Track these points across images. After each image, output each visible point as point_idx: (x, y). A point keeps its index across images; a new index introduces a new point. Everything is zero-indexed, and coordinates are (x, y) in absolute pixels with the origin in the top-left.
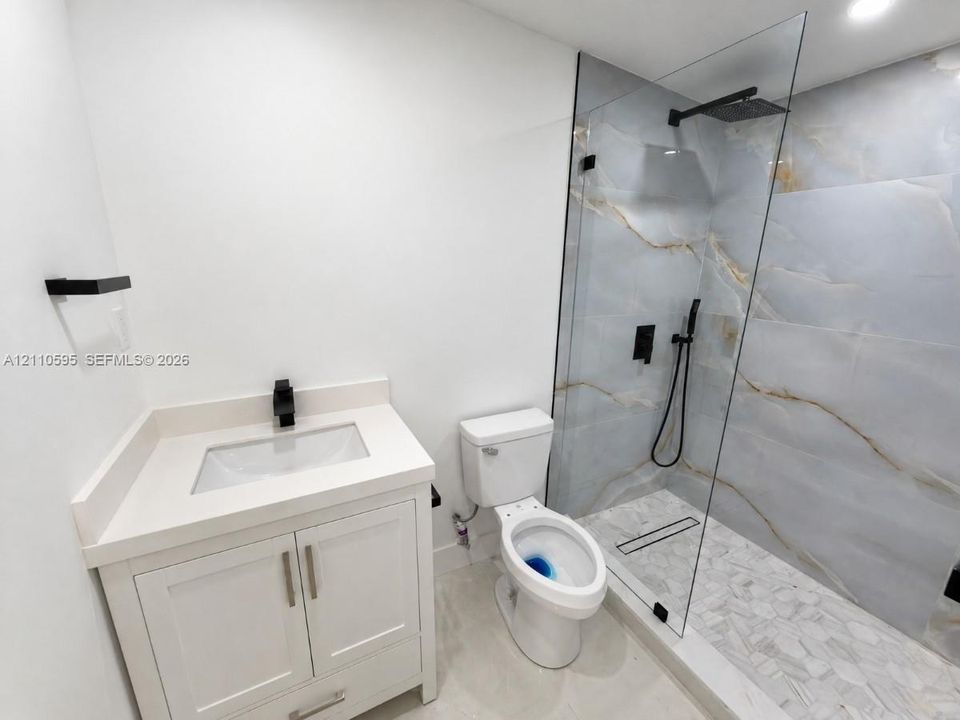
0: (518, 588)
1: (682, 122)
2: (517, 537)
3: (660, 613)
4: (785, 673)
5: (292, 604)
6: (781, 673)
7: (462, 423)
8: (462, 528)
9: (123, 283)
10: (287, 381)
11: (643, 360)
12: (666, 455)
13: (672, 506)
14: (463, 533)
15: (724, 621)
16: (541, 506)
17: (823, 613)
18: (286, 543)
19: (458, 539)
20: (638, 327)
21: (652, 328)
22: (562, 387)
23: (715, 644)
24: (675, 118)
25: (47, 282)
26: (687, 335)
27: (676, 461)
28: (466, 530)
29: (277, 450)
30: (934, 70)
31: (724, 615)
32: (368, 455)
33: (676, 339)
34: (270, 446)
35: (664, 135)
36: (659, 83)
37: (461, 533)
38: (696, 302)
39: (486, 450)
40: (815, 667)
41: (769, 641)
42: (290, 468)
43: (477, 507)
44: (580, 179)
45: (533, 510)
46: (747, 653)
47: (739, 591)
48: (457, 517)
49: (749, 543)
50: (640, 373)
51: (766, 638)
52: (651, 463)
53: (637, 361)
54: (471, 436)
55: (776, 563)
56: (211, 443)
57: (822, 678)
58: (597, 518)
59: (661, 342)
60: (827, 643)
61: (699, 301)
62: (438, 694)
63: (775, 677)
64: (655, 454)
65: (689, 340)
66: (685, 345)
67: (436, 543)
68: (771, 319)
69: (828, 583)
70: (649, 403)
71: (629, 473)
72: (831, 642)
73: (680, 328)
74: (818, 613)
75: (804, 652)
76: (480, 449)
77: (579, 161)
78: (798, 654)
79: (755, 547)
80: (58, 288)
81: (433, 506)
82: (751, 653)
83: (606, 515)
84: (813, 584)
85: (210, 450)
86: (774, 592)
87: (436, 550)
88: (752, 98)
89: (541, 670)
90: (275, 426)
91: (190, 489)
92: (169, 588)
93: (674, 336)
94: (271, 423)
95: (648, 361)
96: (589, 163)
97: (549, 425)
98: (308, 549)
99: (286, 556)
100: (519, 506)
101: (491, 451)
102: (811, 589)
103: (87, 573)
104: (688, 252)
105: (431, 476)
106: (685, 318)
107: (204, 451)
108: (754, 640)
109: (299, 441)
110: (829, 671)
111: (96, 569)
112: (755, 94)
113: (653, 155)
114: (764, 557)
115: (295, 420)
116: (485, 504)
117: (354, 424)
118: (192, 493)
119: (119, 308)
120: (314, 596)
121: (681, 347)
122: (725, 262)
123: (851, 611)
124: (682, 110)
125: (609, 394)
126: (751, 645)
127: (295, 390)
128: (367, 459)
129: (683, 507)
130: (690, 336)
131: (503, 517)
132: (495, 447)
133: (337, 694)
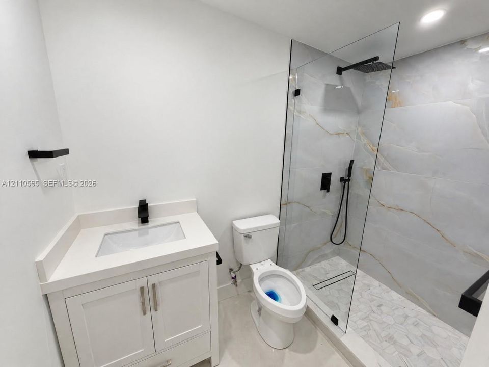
0: (262, 307)
1: (343, 73)
2: (261, 280)
3: (335, 320)
4: (400, 353)
5: (145, 314)
6: (397, 353)
7: (234, 222)
8: (234, 276)
9: (65, 152)
10: (145, 200)
11: (326, 190)
12: (338, 238)
13: (342, 265)
14: (234, 278)
15: (368, 324)
16: (274, 264)
17: (418, 321)
18: (142, 282)
19: (232, 281)
20: (323, 174)
21: (330, 174)
22: (284, 204)
23: (363, 337)
24: (340, 71)
25: (28, 152)
26: (347, 178)
27: (343, 241)
28: (236, 277)
29: (140, 235)
30: (466, 49)
31: (368, 322)
32: (185, 238)
33: (342, 179)
34: (136, 233)
35: (334, 79)
36: (332, 54)
37: (233, 278)
38: (352, 161)
39: (246, 236)
40: (415, 350)
41: (390, 336)
42: (146, 244)
43: (241, 264)
44: (292, 101)
45: (269, 266)
46: (379, 342)
47: (375, 309)
48: (231, 270)
49: (381, 284)
50: (324, 196)
51: (389, 334)
52: (331, 242)
53: (323, 191)
54: (238, 229)
55: (395, 295)
56: (107, 232)
57: (418, 356)
58: (303, 271)
59: (335, 181)
60: (421, 337)
61: (353, 161)
62: (219, 362)
63: (394, 355)
64: (332, 238)
65: (349, 180)
66: (347, 183)
67: (219, 283)
68: (389, 170)
69: (420, 305)
70: (329, 212)
71: (319, 248)
72: (423, 336)
73: (344, 174)
74: (416, 321)
75: (409, 342)
76: (243, 235)
77: (292, 92)
78: (405, 342)
79: (384, 287)
80: (34, 154)
81: (218, 264)
82: (381, 342)
83: (308, 269)
84: (413, 306)
85: (106, 235)
86: (393, 310)
87: (218, 288)
88: (377, 62)
89: (273, 350)
90: (139, 223)
91: (95, 255)
92: (82, 305)
93: (341, 178)
94: (137, 221)
95: (328, 191)
96: (297, 93)
97: (278, 223)
98: (154, 286)
99: (142, 289)
100: (262, 264)
101: (248, 237)
102: (412, 309)
103: (42, 296)
104: (348, 136)
105: (217, 249)
106: (346, 169)
107: (103, 236)
108: (383, 334)
109: (150, 231)
110: (422, 351)
111: (46, 295)
112: (378, 60)
113: (329, 88)
114: (388, 292)
115: (149, 220)
116: (245, 263)
117: (179, 222)
118: (96, 256)
119: (63, 164)
120: (156, 310)
121: (345, 183)
122: (366, 141)
123: (434, 320)
124: (343, 67)
125: (309, 207)
126: (381, 337)
127: (149, 205)
128: (184, 240)
129: (347, 265)
130: (349, 178)
131: (254, 270)
132: (250, 234)
133: (167, 361)
